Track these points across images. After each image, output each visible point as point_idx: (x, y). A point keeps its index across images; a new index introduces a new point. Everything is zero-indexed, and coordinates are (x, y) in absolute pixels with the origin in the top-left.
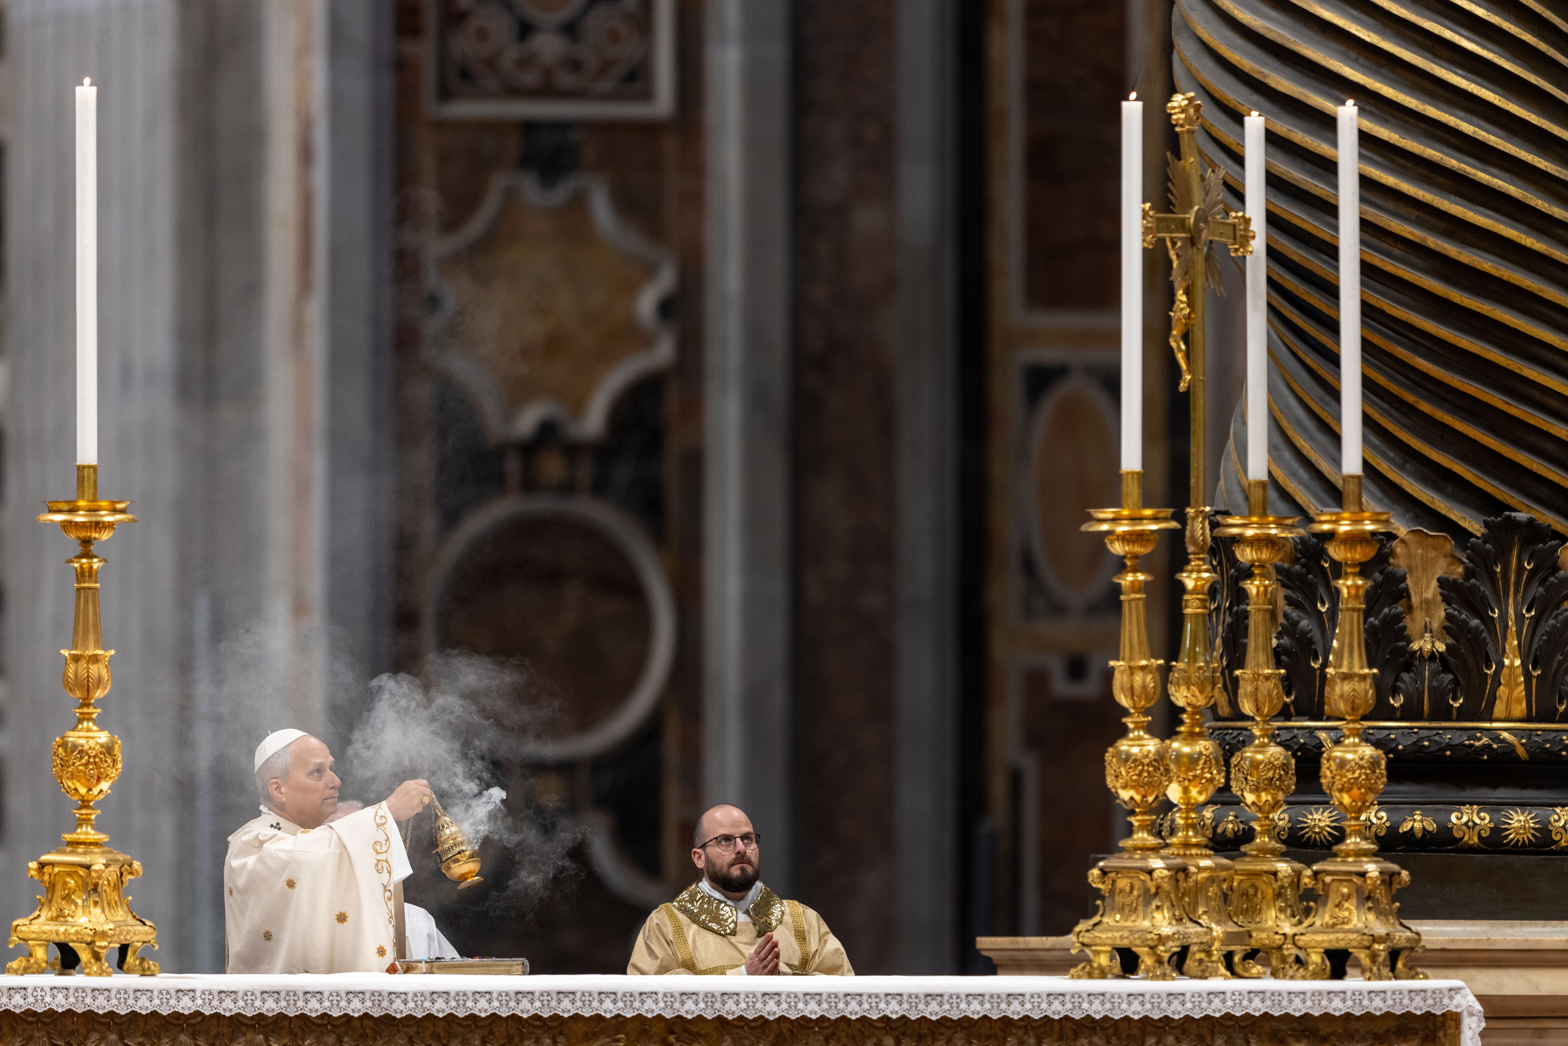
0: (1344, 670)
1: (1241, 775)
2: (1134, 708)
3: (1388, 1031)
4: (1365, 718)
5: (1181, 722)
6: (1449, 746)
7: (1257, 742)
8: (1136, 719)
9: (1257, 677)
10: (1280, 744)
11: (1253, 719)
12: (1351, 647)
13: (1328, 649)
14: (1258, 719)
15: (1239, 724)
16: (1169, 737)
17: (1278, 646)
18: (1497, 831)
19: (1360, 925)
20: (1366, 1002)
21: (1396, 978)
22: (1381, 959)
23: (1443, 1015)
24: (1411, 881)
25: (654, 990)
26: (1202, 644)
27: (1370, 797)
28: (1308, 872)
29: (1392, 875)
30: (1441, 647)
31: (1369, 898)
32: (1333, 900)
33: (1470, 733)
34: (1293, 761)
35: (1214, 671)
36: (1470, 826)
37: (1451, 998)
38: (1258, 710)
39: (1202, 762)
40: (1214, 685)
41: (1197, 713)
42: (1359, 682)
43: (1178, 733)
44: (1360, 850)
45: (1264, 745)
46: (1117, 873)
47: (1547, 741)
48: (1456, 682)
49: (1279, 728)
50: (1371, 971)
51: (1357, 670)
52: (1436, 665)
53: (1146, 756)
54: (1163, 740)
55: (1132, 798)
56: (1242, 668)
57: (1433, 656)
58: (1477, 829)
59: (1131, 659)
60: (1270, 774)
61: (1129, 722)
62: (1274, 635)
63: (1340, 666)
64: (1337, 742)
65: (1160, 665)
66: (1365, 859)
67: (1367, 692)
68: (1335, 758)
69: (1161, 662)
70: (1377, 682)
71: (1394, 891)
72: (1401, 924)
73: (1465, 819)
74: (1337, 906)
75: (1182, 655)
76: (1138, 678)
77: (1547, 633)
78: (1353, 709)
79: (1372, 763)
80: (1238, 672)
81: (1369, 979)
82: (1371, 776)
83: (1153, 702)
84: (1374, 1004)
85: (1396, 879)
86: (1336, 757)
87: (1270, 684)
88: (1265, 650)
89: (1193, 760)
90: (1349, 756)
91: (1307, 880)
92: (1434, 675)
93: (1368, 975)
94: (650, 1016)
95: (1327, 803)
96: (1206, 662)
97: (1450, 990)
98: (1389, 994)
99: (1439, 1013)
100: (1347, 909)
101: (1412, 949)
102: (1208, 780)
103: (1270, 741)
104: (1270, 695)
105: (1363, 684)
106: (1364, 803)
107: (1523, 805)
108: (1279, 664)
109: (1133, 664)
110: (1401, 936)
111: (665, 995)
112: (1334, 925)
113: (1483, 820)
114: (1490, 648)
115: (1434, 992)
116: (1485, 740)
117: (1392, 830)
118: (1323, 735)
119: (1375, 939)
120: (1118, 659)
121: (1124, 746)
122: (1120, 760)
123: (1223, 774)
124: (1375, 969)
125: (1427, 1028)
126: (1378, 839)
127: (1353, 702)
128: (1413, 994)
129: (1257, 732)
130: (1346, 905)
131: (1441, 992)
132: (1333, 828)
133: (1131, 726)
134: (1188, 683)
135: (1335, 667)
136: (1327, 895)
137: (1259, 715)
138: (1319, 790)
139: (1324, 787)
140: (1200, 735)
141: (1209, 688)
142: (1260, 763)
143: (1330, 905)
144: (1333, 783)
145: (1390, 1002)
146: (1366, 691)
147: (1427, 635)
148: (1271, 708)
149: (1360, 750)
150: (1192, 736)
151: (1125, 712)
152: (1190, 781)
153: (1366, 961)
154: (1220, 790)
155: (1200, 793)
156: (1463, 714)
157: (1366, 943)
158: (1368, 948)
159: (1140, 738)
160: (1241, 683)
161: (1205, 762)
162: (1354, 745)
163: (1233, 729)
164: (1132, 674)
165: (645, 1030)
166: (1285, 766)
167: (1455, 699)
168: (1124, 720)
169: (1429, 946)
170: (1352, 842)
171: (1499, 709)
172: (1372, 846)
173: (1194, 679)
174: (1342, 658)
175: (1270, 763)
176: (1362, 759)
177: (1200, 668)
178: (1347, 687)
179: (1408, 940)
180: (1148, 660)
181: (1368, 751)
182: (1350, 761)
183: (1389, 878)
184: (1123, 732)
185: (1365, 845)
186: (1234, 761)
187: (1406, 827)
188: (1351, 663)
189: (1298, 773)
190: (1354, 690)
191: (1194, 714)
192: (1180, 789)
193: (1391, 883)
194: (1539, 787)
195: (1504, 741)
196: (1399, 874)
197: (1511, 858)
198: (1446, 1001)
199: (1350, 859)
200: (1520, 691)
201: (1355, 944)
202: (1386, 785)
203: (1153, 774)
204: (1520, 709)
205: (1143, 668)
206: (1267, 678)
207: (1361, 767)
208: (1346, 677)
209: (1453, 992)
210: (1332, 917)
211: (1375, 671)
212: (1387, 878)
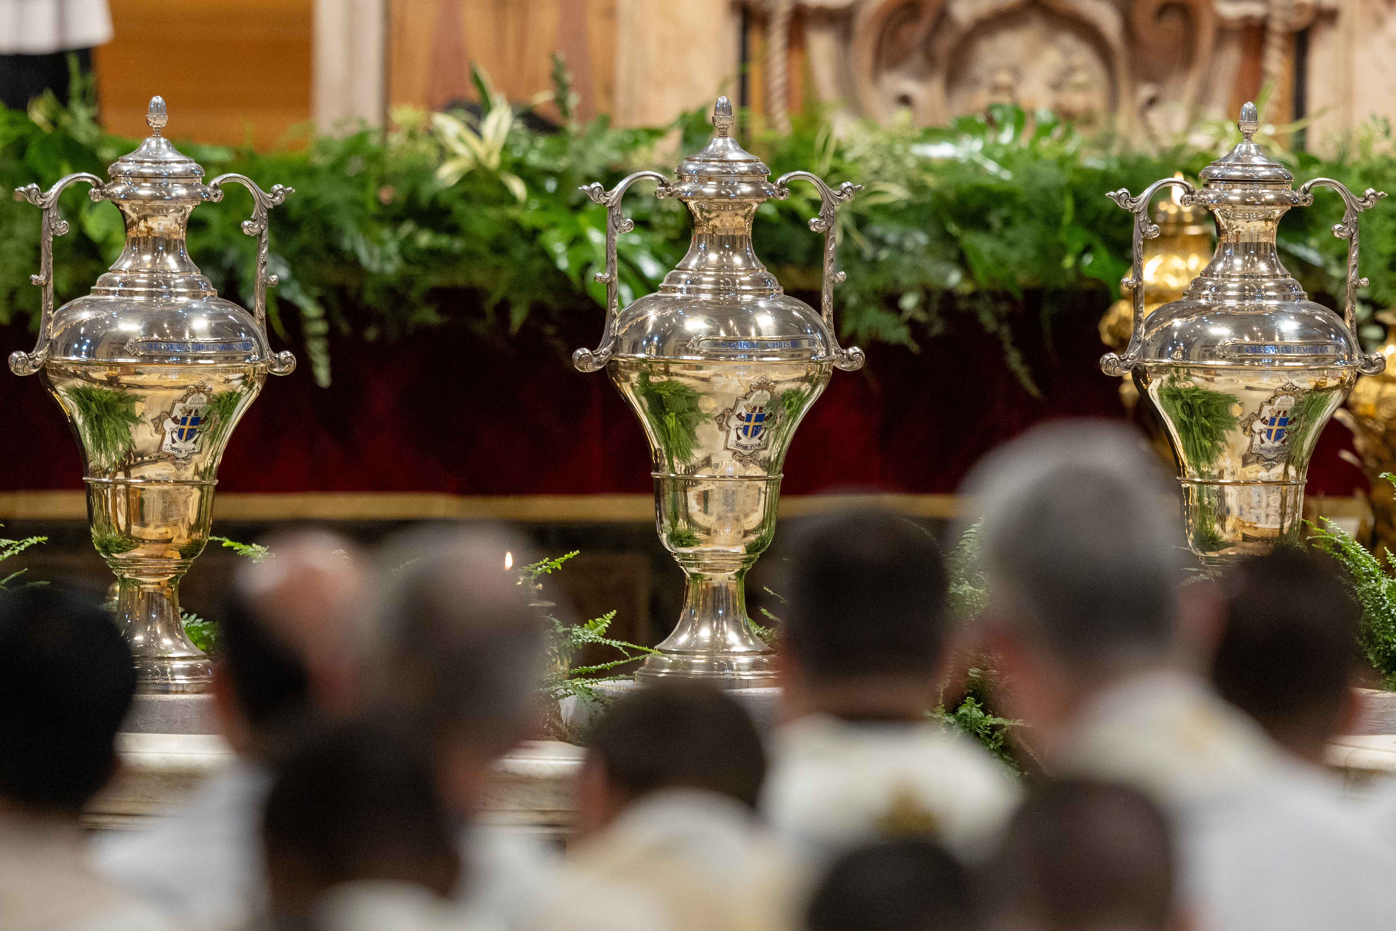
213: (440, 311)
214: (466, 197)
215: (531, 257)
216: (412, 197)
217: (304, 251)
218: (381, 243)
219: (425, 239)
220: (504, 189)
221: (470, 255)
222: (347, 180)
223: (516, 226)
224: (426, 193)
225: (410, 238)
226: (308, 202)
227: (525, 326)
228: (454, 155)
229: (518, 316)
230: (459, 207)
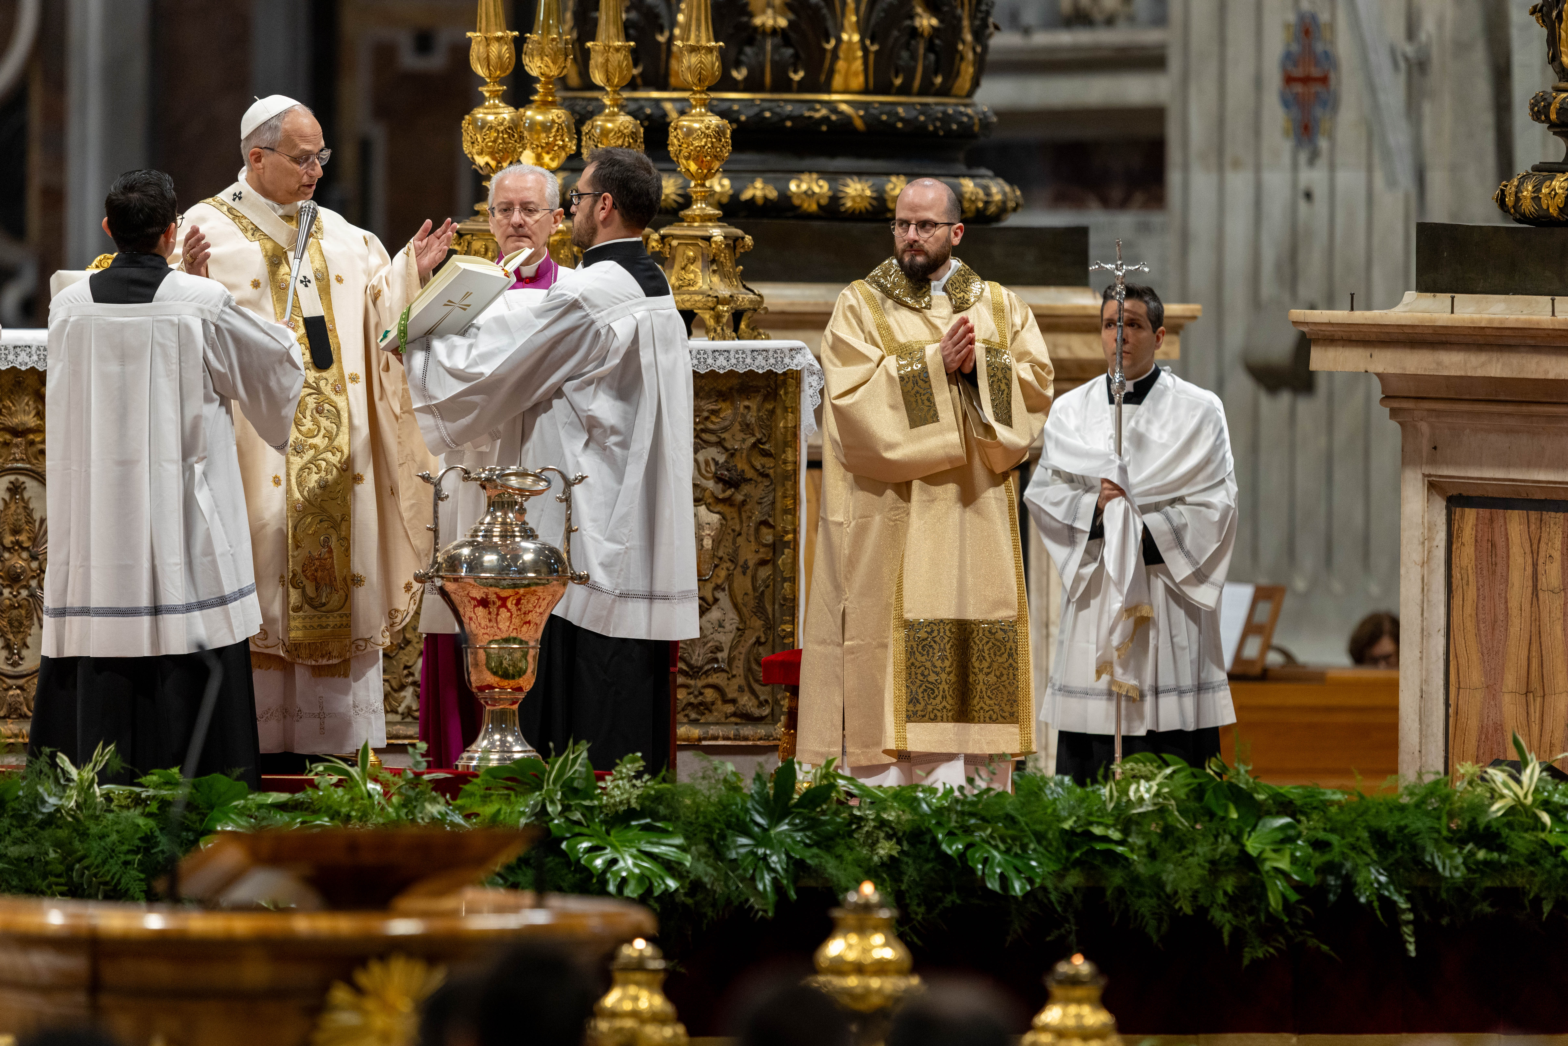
0: (692, 42)
1: (592, 143)
2: (490, 77)
3: (731, 389)
4: (710, 89)
5: (536, 92)
6: (789, 117)
7: (607, 111)
8: (491, 88)
9: (607, 48)
10: (629, 113)
11: (601, 89)
12: (698, 20)
13: (673, 23)
14: (609, 89)
15: (589, 94)
16: (523, 106)
17: (627, 20)
18: (835, 199)
19: (705, 287)
20: (710, 361)
21: (739, 338)
22: (725, 320)
23: (785, 373)
24: (754, 246)
25: (28, 343)
26: (555, 16)
27: (716, 165)
28: (656, 236)
29: (736, 239)
30: (782, 22)
31: (713, 261)
32: (679, 262)
33: (810, 105)
34: (642, 130)
35: (567, 43)
36: (809, 194)
37: (792, 358)
38: (608, 80)
39: (554, 130)
40: (566, 56)
41: (549, 83)
42: (705, 54)
43: (532, 102)
44: (705, 215)
45: (614, 114)
46: (473, 235)
47: (882, 113)
48: (796, 56)
49: (627, 99)
50: (715, 331)
51: (704, 43)
52: (778, 40)
53: (502, 124)
54: (517, 108)
55: (487, 164)
56: (593, 40)
57: (774, 31)
58: (815, 197)
59: (487, 31)
60: (620, 142)
61: (485, 91)
62: (623, 9)
63: (688, 39)
64: (682, 113)
65: (515, 37)
66: (710, 224)
67: (713, 65)
68: (681, 128)
69: (516, 33)
70: (723, 54)
71: (738, 255)
72: (744, 286)
73: (804, 187)
74: (683, 269)
75: (536, 27)
76: (494, 48)
77: (884, 10)
78: (699, 80)
79: (718, 133)
80: (589, 44)
81: (713, 339)
82: (716, 145)
83: (508, 72)
84: (718, 363)
85: (740, 243)
86: (683, 126)
87: (620, 56)
88: (615, 23)
89: (546, 128)
90: (696, 125)
91: (654, 244)
92: (775, 48)
93: (712, 334)
94: (23, 368)
95: (674, 171)
96: (559, 34)
97: (791, 350)
98: (732, 353)
99: (780, 372)
100: (693, 271)
101: (755, 310)
102: (560, 147)
103: (620, 110)
104: (620, 66)
105: (709, 57)
106: (709, 170)
107: (860, 174)
108: (628, 38)
109: (489, 35)
110: (744, 298)
111: (38, 349)
112: (681, 286)
113: (821, 187)
114: (830, 24)
115: (775, 352)
116: (824, 112)
117: (734, 198)
118: (668, 106)
119: (719, 301)
120: (475, 31)
121: (479, 113)
122: (475, 126)
123: (574, 142)
124: (719, 329)
125: (769, 386)
126: (720, 206)
127: (700, 73)
128: (755, 354)
129: (607, 101)
130: (692, 267)
131: (782, 352)
132: (679, 195)
133: (487, 95)
134: (542, 54)
135: (682, 40)
136: (674, 258)
137: (610, 86)
138: (667, 158)
139: (672, 155)
140: (553, 104)
141: (562, 58)
142: (611, 131)
143: (677, 267)
144: (680, 151)
145: (733, 361)
146: (712, 62)
147: (770, 12)
148: (621, 78)
149: (706, 119)
150: (546, 105)
151: (482, 82)
152: (542, 147)
153: (711, 323)
154: (570, 158)
155: (552, 159)
156: (803, 87)
157: (711, 304)
158: (713, 309)
159: (496, 106)
160: (593, 54)
161: (558, 131)
162: (701, 115)
163: (584, 99)
164: (488, 45)
165: (19, 383)
166: (634, 135)
167: (796, 72)
168: (480, 89)
169: (770, 309)
170: (698, 208)
171: (838, 81)
172: (717, 212)
173: (547, 50)
174: (689, 31)
175: (620, 131)
176: (708, 128)
177: (553, 40)
178: (694, 59)
179: (751, 301)
180: (504, 32)
181: (714, 121)
182: (696, 130)
183: (733, 243)
184: (480, 101)
185: (710, 211)
186: (585, 129)
187: (747, 195)
188: (698, 36)
189: (646, 141)
190: (701, 62)
191: (547, 83)
192: (533, 155)
193: (735, 247)
194: (875, 156)
195: (842, 113)
196: (743, 238)
197: (848, 225)
198: (787, 360)
199: (696, 224)
200: (858, 65)
201: (700, 305)
202: (731, 154)
203: (507, 140)
204: (858, 82)
205: (499, 39)
206: (618, 50)
207: (708, 136)
208: (693, 49)
209: (794, 352)
210: (678, 279)
211: (721, 44)
212: (731, 242)
213: (1491, 905)
214: (1510, 825)
215: (1556, 866)
216: (1473, 824)
217: (1398, 863)
218: (1452, 857)
219: (1481, 855)
220: (1537, 819)
221: (1514, 865)
222: (1427, 814)
223: (1545, 844)
224: (1482, 821)
225: (1472, 854)
226: (1400, 829)
227: (1551, 913)
228: (1502, 796)
229: (1547, 908)
230: (1505, 832)
